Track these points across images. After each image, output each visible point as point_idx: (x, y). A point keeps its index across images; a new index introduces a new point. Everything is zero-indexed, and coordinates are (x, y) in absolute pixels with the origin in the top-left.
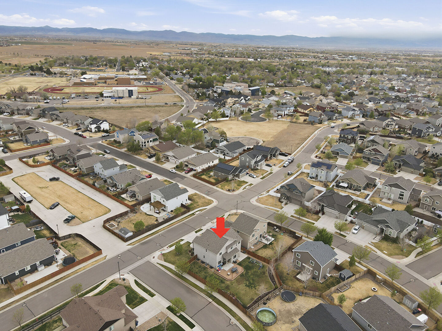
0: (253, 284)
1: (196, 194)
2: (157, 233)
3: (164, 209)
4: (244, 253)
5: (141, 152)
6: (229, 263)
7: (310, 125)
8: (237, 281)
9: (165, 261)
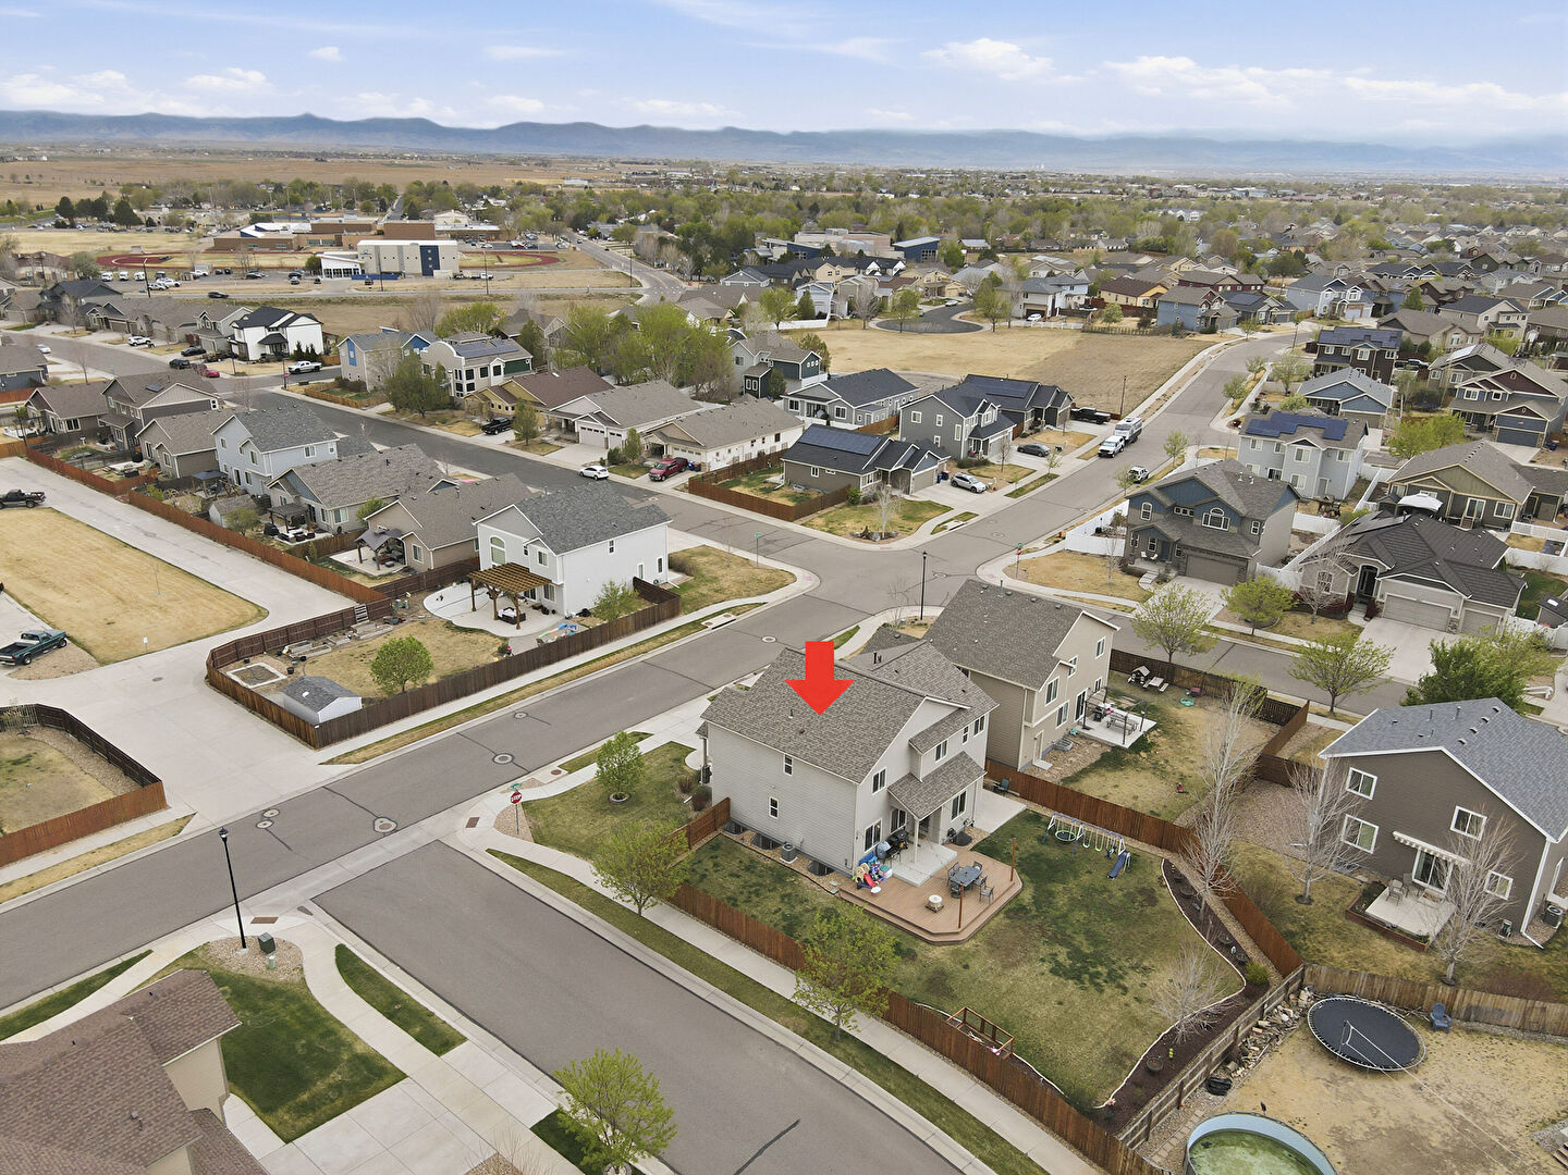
0: (1098, 958)
1: (704, 551)
2: (501, 706)
3: (547, 603)
4: (1003, 793)
5: (454, 417)
6: (924, 843)
7: (1169, 337)
8: (990, 943)
9: (539, 838)
